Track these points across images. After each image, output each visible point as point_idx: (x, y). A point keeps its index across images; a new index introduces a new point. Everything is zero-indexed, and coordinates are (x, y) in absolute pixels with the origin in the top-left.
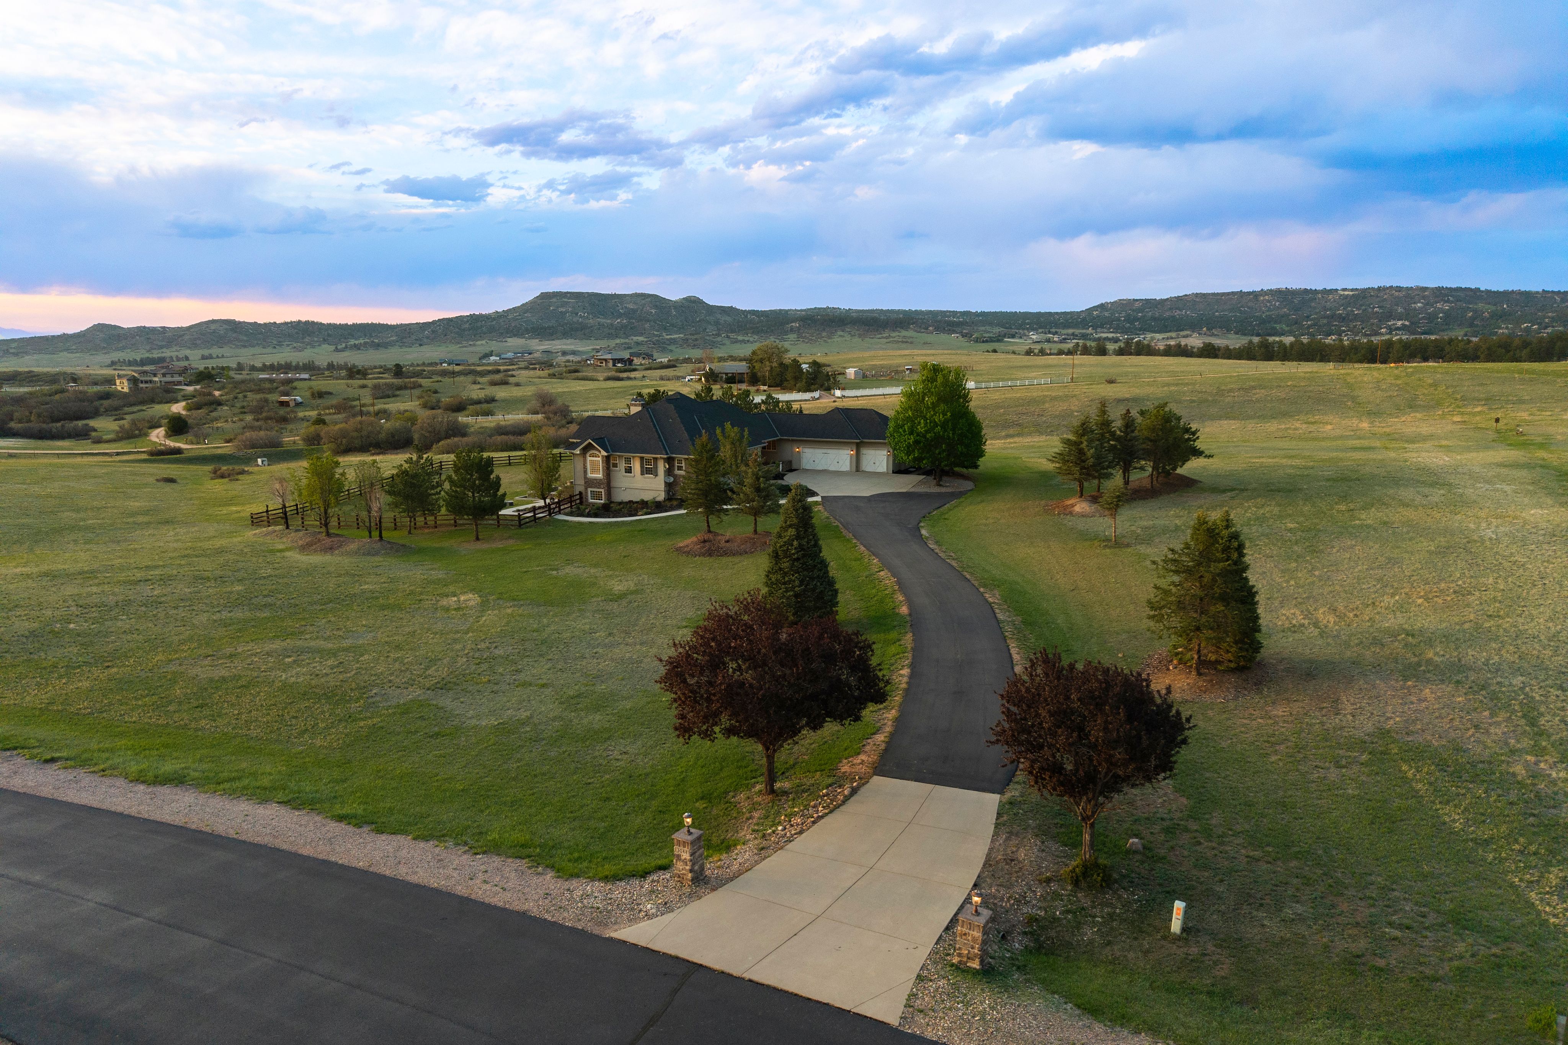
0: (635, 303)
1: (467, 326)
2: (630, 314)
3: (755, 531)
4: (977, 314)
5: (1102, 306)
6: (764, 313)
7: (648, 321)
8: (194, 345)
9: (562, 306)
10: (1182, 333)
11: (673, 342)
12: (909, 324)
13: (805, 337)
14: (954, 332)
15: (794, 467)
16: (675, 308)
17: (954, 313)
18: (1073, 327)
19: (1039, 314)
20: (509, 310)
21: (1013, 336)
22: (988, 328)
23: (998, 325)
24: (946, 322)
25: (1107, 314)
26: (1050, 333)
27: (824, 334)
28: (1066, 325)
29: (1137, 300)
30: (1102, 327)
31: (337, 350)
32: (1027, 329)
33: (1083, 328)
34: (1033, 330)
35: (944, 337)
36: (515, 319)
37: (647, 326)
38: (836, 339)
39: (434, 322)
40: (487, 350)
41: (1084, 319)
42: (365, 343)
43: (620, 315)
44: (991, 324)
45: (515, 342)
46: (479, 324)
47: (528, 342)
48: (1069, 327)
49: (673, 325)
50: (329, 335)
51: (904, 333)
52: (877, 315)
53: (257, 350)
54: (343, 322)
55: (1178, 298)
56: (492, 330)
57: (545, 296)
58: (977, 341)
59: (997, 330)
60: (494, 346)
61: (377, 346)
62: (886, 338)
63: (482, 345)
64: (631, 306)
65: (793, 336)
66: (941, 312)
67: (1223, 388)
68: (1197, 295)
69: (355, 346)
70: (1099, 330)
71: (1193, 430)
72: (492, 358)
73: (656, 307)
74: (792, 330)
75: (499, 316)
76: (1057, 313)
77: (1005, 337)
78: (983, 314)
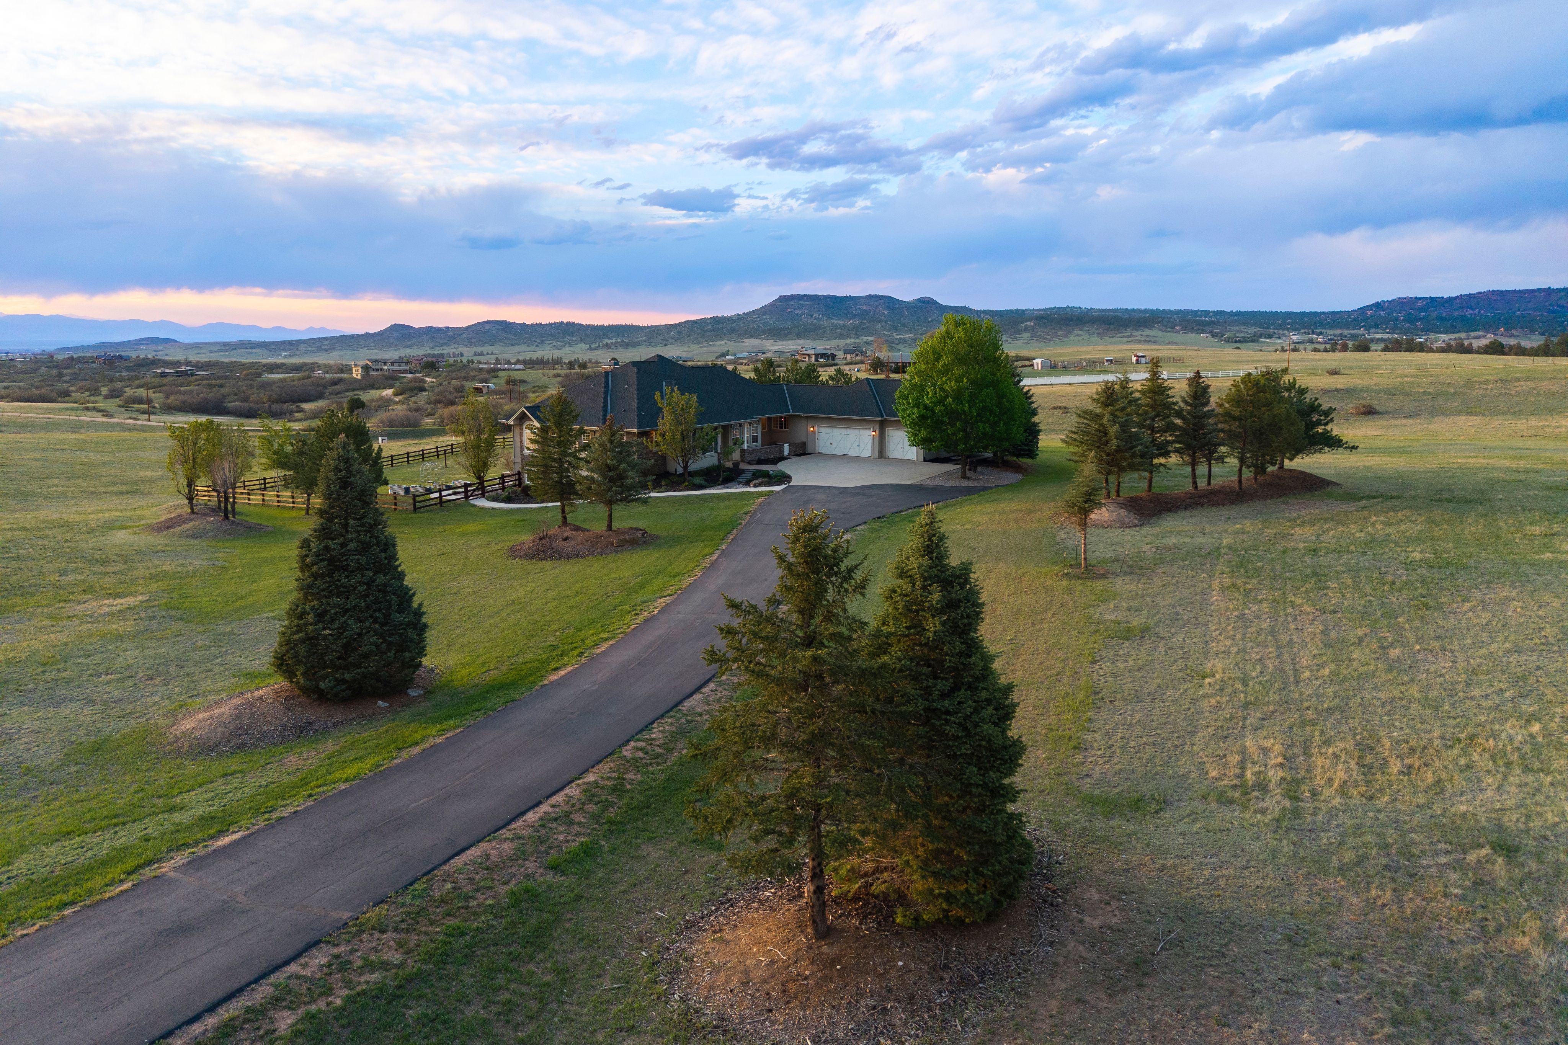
0: (869, 305)
1: (710, 327)
2: (862, 315)
3: (610, 527)
4: (1231, 314)
5: (1378, 306)
6: (999, 313)
7: (880, 321)
8: (470, 343)
9: (799, 308)
10: (1473, 334)
11: (903, 341)
12: (1154, 323)
13: (1040, 336)
14: (1203, 331)
15: (808, 450)
16: (908, 308)
17: (1206, 313)
18: (1341, 328)
19: (1304, 314)
20: (749, 313)
21: (1271, 337)
22: (1243, 328)
23: (1255, 325)
24: (1194, 321)
25: (1382, 314)
26: (1313, 333)
27: (1060, 333)
28: (1332, 326)
29: (1420, 299)
30: (1376, 326)
31: (590, 349)
32: (1288, 329)
33: (1354, 328)
34: (1294, 330)
35: (1191, 336)
36: (754, 321)
37: (878, 326)
38: (1073, 337)
39: (680, 324)
40: (724, 349)
41: (1355, 319)
42: (617, 343)
43: (853, 317)
44: (1246, 324)
45: (751, 343)
46: (721, 326)
47: (764, 342)
48: (1337, 328)
49: (904, 325)
50: (586, 335)
51: (1147, 332)
52: (1119, 314)
53: (523, 347)
54: (600, 324)
55: (1471, 296)
56: (732, 331)
57: (783, 299)
58: (1228, 341)
59: (1252, 330)
60: (732, 346)
61: (626, 345)
62: (1128, 337)
63: (721, 346)
64: (864, 308)
65: (1026, 335)
66: (1192, 311)
67: (1475, 379)
68: (1493, 292)
69: (607, 345)
70: (1372, 330)
71: (1325, 407)
72: (728, 357)
73: (889, 308)
74: (1026, 329)
75: (739, 318)
76: (1324, 313)
77: (1261, 336)
78: (1239, 314)
